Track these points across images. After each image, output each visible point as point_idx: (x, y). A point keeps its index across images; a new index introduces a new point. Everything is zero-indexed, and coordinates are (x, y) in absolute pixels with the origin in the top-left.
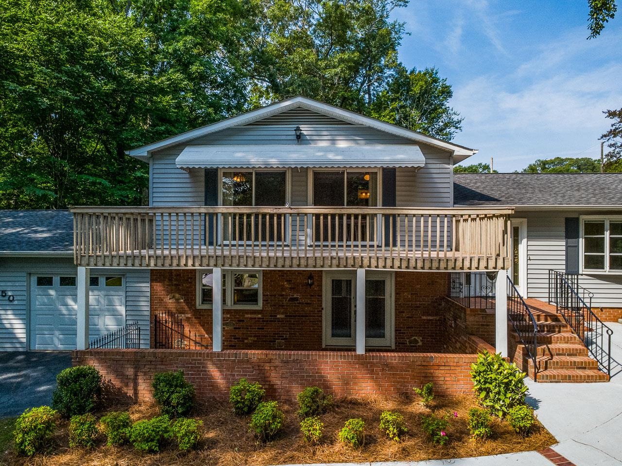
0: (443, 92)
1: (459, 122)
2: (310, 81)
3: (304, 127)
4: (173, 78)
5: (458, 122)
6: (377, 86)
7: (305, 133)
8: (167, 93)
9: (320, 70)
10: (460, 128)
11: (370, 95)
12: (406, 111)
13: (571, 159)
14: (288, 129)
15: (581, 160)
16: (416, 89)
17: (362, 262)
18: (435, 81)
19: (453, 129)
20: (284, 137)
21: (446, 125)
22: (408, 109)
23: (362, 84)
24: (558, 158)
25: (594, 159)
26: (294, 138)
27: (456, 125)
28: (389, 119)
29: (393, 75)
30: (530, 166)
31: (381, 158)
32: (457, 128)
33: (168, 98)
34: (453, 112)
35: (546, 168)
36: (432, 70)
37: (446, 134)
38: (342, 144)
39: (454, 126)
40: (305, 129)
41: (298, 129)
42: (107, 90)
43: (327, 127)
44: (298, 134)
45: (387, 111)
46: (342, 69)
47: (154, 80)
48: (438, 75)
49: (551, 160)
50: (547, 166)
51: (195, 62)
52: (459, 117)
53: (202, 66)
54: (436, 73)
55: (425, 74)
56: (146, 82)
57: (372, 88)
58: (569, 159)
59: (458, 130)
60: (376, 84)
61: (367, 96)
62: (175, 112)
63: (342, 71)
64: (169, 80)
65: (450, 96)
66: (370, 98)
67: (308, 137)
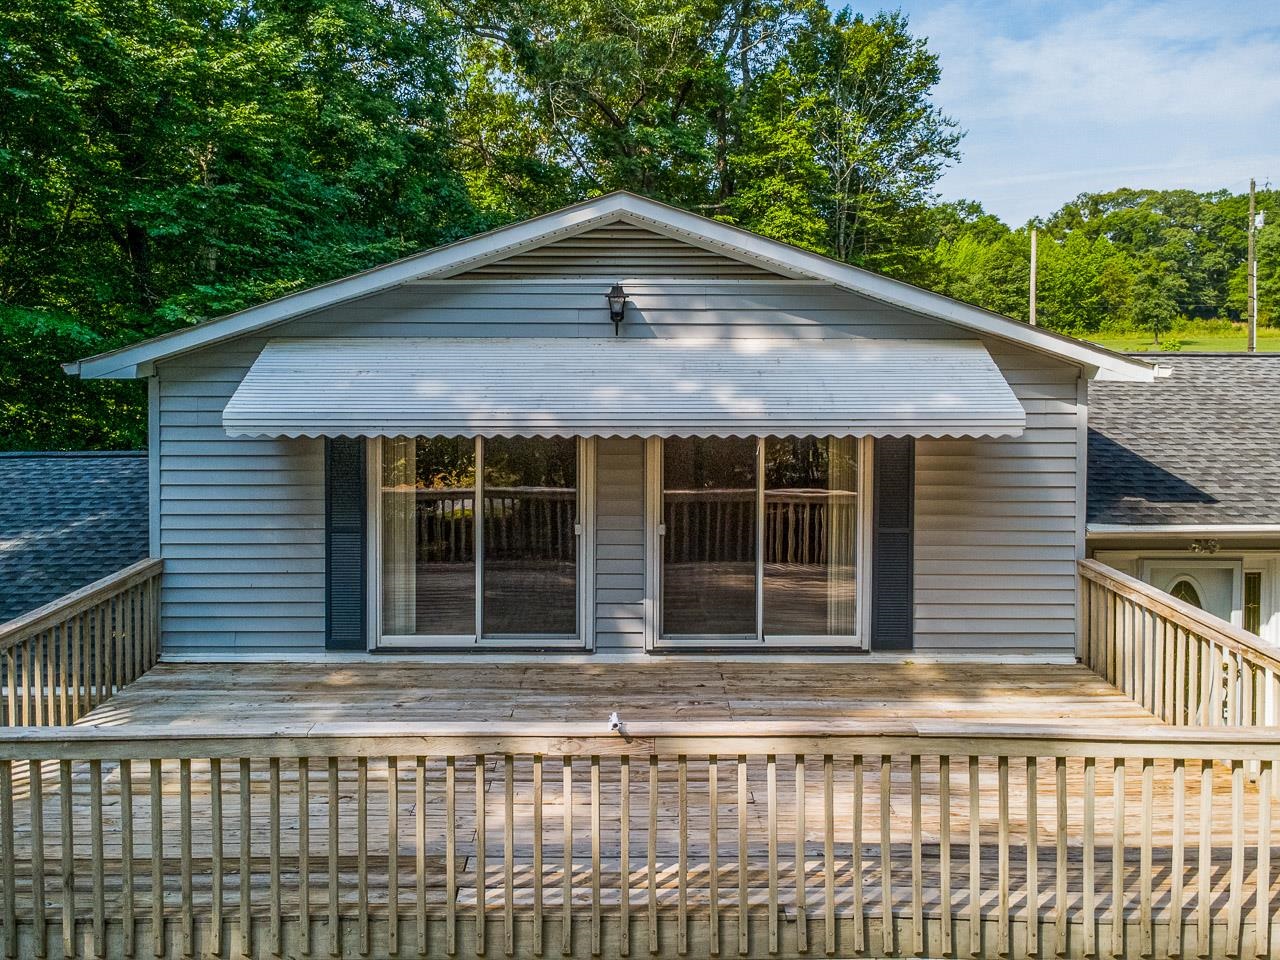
0: (919, 71)
1: (955, 141)
2: (613, 50)
3: (634, 285)
4: (262, 54)
5: (953, 141)
6: (764, 52)
7: (638, 302)
8: (246, 96)
9: (633, 18)
10: (957, 155)
11: (746, 71)
12: (833, 113)
13: (1152, 193)
14: (587, 291)
15: (1171, 194)
16: (858, 64)
17: (895, 940)
18: (901, 43)
19: (939, 158)
20: (572, 316)
21: (924, 147)
22: (837, 111)
23: (728, 45)
24: (1125, 189)
25: (1199, 192)
26: (605, 317)
27: (947, 147)
28: (796, 138)
29: (801, 27)
30: (1067, 206)
31: (886, 408)
32: (948, 154)
33: (247, 109)
34: (942, 117)
35: (1100, 211)
36: (894, 18)
37: (923, 169)
38: (753, 343)
39: (942, 151)
40: (640, 292)
41: (617, 290)
42: (77, 91)
43: (707, 286)
44: (617, 308)
45: (793, 117)
46: (687, 17)
47: (210, 59)
48: (909, 31)
49: (1110, 194)
50: (1101, 207)
51: (323, 7)
52: (955, 132)
53: (340, 17)
54: (904, 26)
55: (877, 27)
56: (188, 66)
57: (753, 56)
58: (1148, 193)
59: (951, 161)
60: (762, 46)
61: (740, 73)
62: (266, 145)
63: (688, 21)
64: (252, 57)
65: (935, 80)
66: (746, 78)
67: (647, 317)
